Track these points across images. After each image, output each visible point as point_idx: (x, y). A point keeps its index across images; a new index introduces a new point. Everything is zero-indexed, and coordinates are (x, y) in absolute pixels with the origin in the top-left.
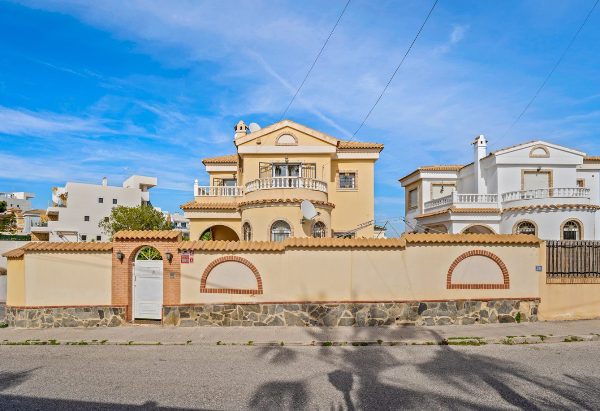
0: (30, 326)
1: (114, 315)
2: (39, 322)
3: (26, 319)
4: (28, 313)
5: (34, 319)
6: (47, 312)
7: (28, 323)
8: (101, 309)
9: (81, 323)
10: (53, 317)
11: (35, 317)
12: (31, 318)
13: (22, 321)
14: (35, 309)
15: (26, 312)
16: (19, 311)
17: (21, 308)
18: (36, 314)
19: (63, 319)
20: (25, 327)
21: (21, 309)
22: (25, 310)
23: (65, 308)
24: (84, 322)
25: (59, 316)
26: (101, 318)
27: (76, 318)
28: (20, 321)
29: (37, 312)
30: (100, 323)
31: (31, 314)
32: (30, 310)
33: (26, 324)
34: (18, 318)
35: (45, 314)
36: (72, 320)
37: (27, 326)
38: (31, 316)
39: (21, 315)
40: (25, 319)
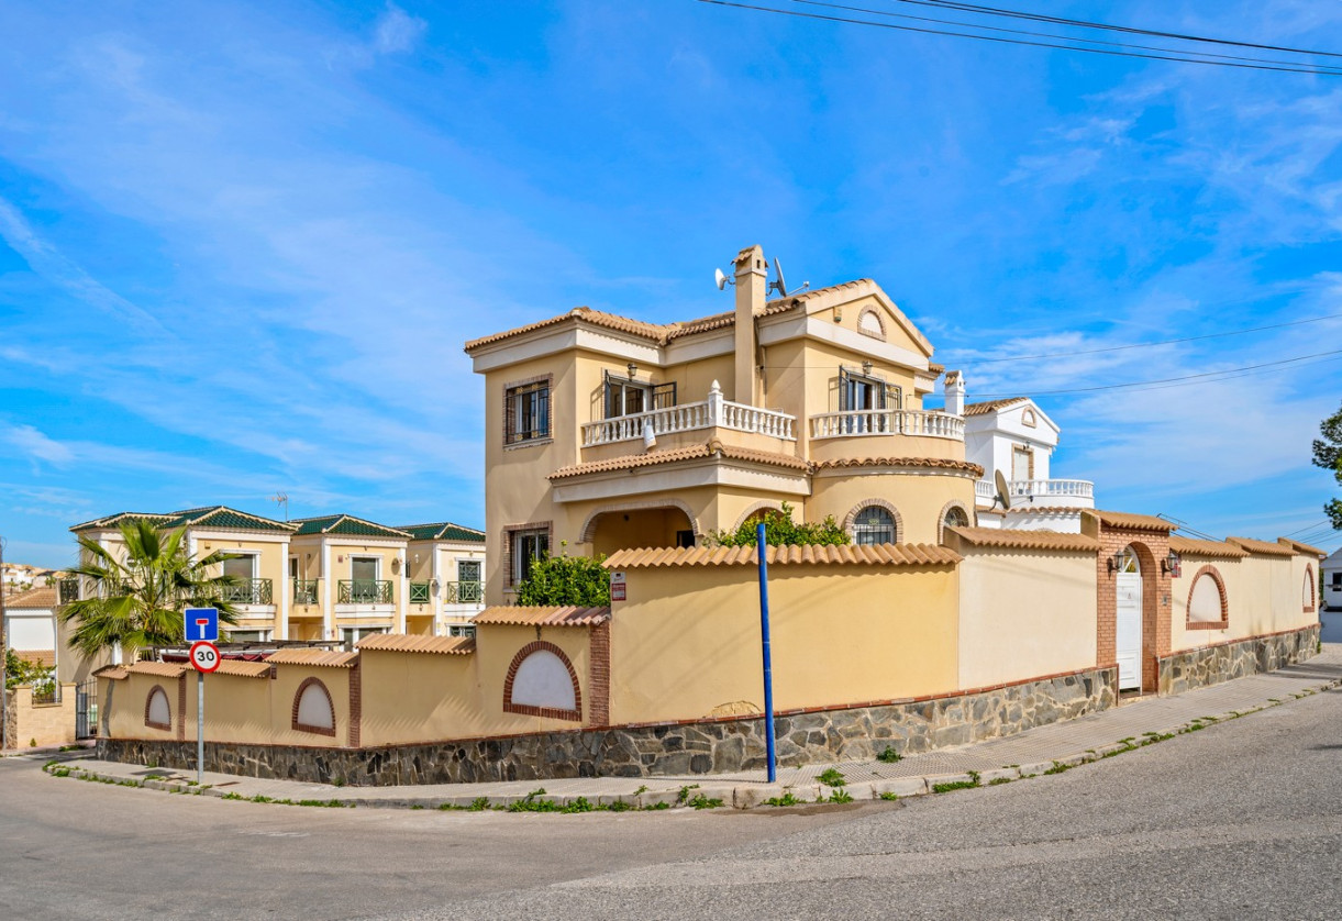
0: (978, 737)
1: (1103, 687)
2: (997, 724)
3: (969, 722)
4: (971, 706)
5: (986, 719)
6: (1011, 697)
7: (973, 731)
8: (1087, 676)
9: (1061, 712)
10: (1021, 705)
11: (989, 713)
12: (981, 717)
13: (956, 729)
14: (986, 694)
15: (966, 705)
16: (943, 707)
17: (954, 695)
18: (991, 706)
19: (1037, 708)
20: (967, 742)
21: (948, 700)
22: (963, 699)
23: (1038, 680)
24: (1067, 708)
25: (1029, 702)
26: (1088, 696)
27: (1055, 702)
28: (950, 731)
29: (991, 700)
30: (1086, 707)
31: (979, 706)
32: (976, 697)
33: (967, 736)
34: (943, 723)
35: (1007, 702)
36: (1049, 708)
37: (972, 740)
38: (978, 714)
39: (951, 716)
40: (963, 721)
